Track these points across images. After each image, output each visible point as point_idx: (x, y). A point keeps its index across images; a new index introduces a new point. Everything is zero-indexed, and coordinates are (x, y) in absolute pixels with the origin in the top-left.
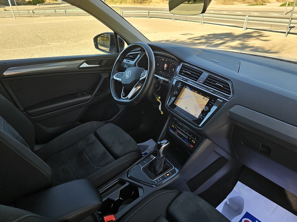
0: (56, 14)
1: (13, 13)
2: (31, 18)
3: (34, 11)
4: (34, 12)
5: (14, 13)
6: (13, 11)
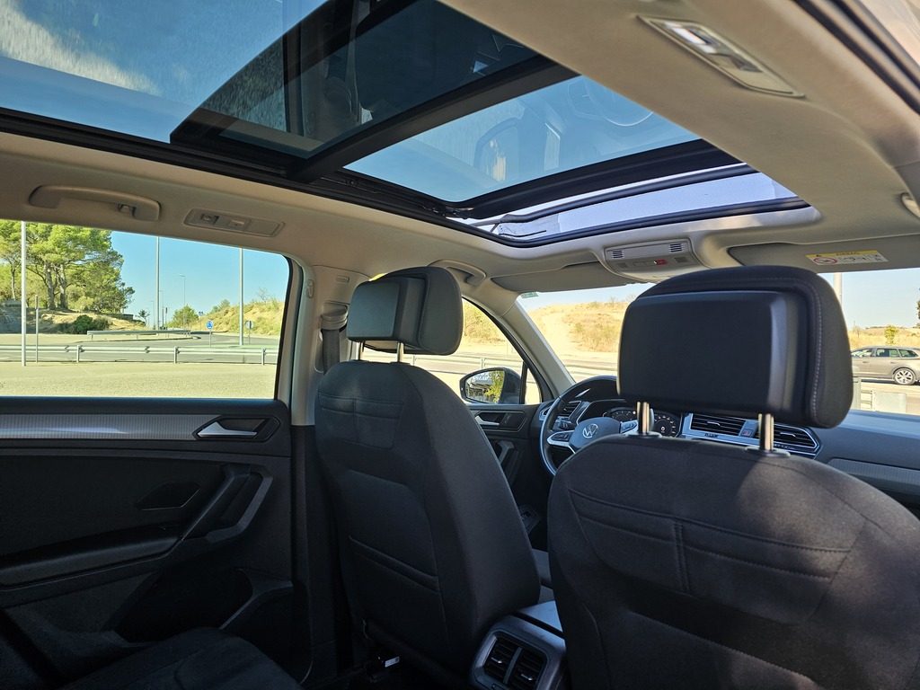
0: (148, 358)
1: (23, 352)
2: (70, 364)
3: (83, 348)
4: (83, 351)
5: (25, 350)
6: (25, 345)
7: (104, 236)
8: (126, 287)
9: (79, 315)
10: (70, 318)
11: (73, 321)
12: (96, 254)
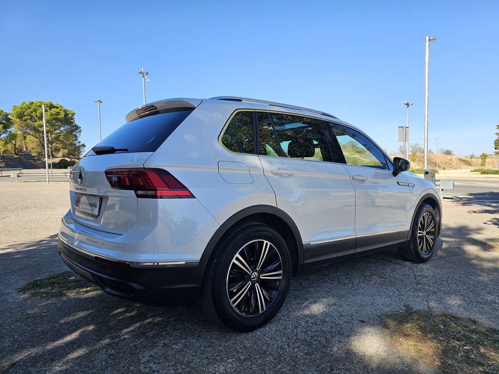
5: (48, 176)
6: (48, 174)
7: (71, 117)
8: (81, 144)
9: (60, 159)
10: (57, 160)
11: (57, 162)
12: (67, 127)
